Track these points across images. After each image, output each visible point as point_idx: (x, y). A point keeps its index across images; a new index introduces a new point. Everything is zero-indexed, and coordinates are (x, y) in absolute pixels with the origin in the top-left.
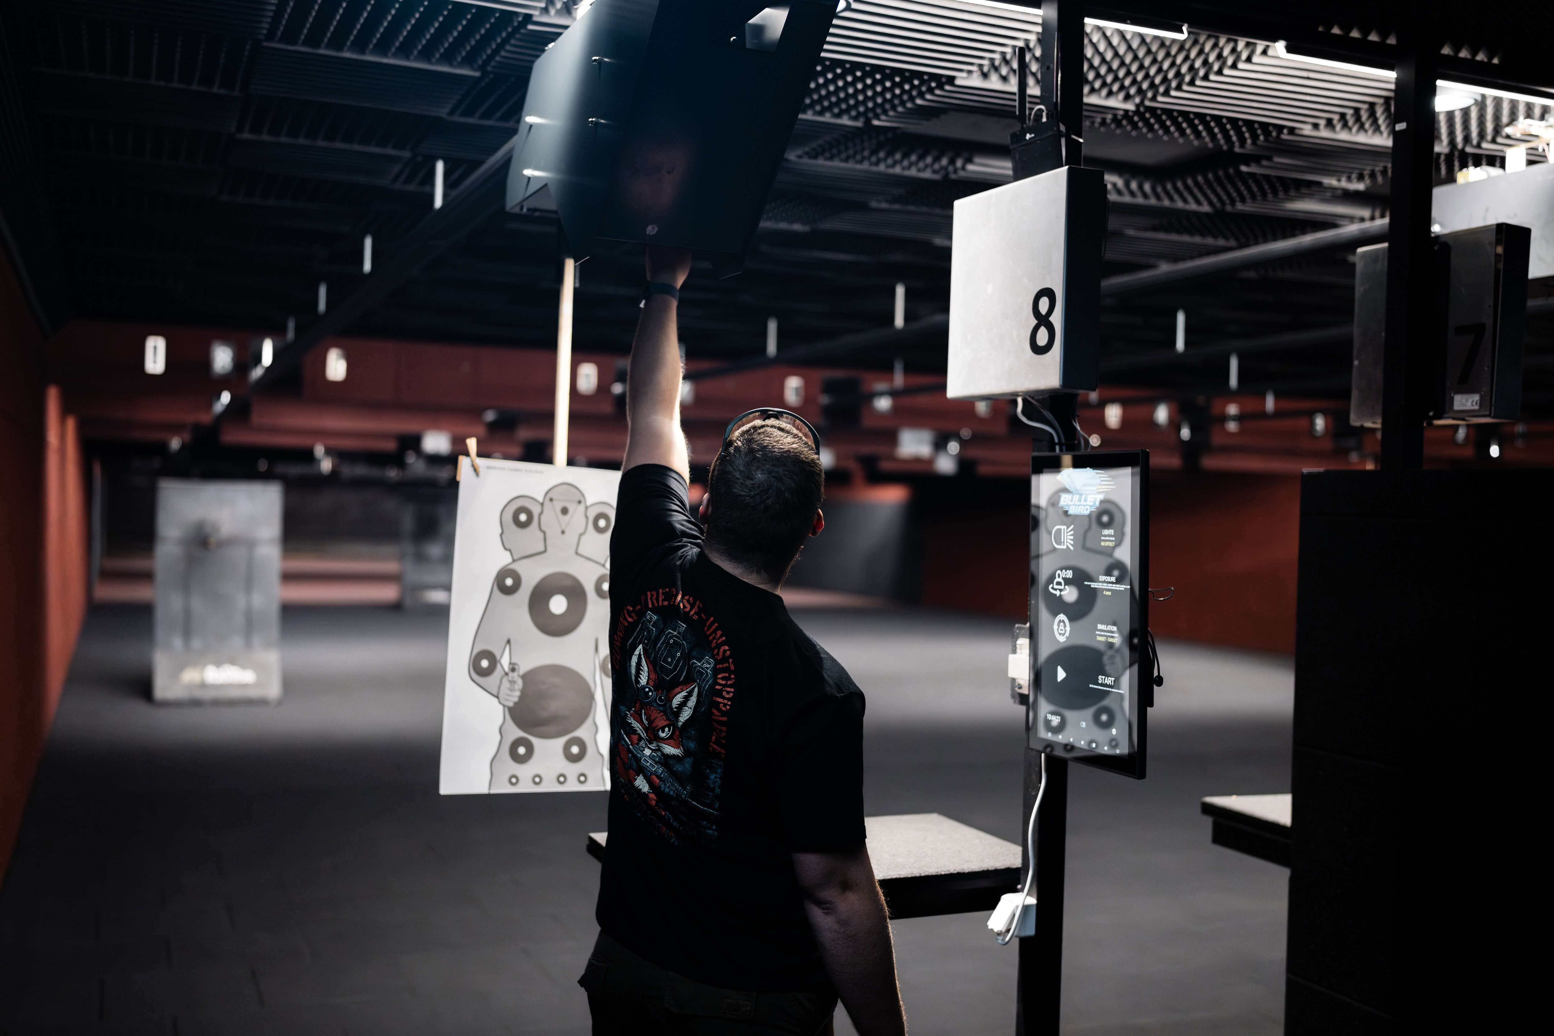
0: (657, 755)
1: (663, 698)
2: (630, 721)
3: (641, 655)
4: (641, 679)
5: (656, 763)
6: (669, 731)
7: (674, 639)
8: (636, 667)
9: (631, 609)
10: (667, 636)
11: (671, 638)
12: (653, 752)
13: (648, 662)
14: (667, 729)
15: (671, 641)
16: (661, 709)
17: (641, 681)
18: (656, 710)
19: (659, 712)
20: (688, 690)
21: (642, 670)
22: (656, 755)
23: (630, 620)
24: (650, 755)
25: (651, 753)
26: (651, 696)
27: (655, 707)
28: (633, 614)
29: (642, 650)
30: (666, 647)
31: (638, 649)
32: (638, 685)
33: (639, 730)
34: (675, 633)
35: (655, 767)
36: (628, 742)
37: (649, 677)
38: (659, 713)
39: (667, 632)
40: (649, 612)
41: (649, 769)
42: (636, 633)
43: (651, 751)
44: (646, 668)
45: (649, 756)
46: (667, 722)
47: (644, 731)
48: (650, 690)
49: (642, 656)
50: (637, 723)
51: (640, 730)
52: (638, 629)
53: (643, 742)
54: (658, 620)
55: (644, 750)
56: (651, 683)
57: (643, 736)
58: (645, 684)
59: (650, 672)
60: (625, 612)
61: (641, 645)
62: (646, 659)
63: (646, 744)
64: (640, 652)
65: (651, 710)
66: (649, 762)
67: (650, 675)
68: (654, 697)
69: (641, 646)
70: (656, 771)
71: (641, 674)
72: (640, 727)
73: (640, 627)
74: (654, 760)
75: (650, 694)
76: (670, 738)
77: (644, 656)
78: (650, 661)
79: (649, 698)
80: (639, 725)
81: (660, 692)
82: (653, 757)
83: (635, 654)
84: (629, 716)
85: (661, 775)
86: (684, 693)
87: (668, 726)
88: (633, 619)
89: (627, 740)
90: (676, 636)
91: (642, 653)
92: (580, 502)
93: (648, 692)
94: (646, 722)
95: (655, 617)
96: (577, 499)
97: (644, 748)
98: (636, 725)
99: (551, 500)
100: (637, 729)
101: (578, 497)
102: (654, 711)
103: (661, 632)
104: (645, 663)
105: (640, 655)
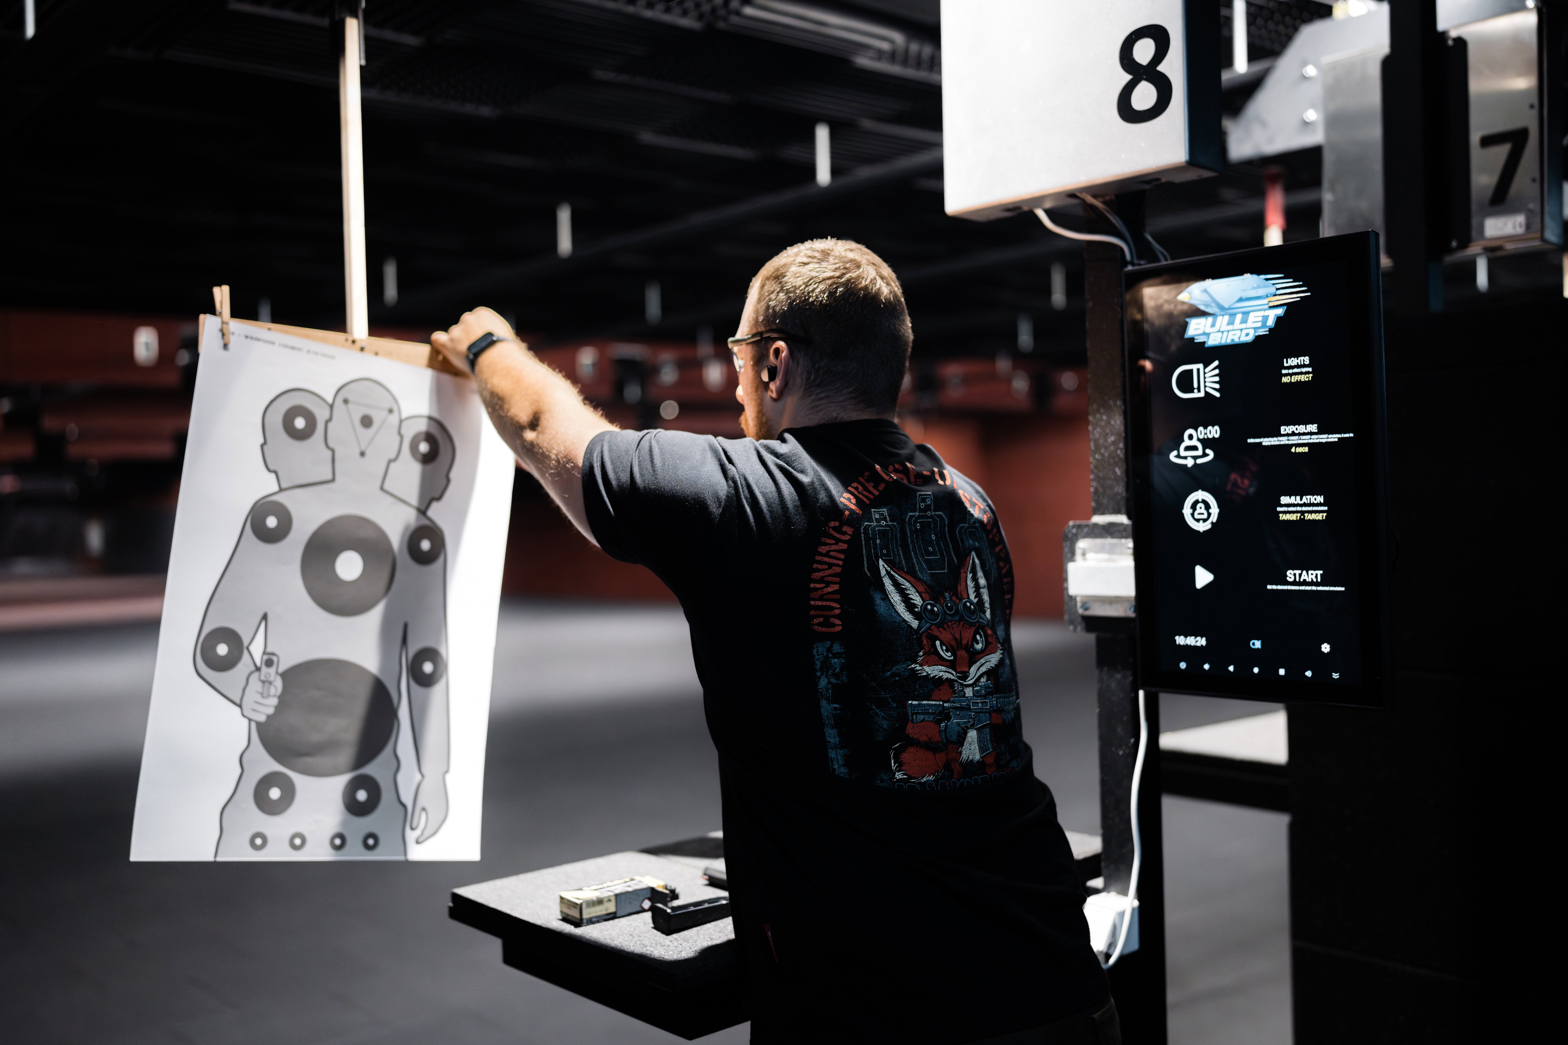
0: (981, 686)
1: (949, 605)
2: (925, 674)
3: (890, 572)
4: (914, 600)
5: (985, 697)
6: (981, 637)
7: (919, 522)
8: (897, 590)
9: (837, 524)
10: (910, 523)
11: (916, 522)
12: (973, 688)
13: (904, 575)
14: (978, 637)
15: (918, 526)
16: (957, 618)
17: (915, 602)
18: (955, 623)
19: (958, 623)
20: (969, 569)
21: (906, 588)
22: (979, 688)
23: (847, 538)
24: (973, 693)
25: (973, 690)
26: (938, 610)
27: (951, 621)
28: (845, 529)
29: (886, 566)
30: (917, 536)
31: (881, 567)
32: (916, 610)
33: (943, 673)
34: (917, 514)
35: (987, 702)
36: (938, 703)
37: (917, 591)
38: (959, 625)
39: (908, 518)
40: (873, 510)
41: (984, 710)
42: (864, 549)
43: (971, 688)
44: (907, 584)
45: (974, 695)
46: (973, 629)
47: (950, 670)
48: (933, 606)
49: (892, 573)
50: (936, 667)
51: (945, 672)
52: (863, 543)
53: (956, 685)
54: (890, 511)
55: (965, 693)
56: (925, 596)
57: (952, 677)
58: (922, 602)
59: (915, 585)
60: (832, 532)
61: (880, 560)
62: (899, 573)
63: (962, 684)
64: (885, 568)
65: (951, 627)
66: (978, 703)
67: (917, 588)
68: (942, 612)
69: (881, 563)
70: (992, 705)
71: (910, 594)
72: (944, 668)
73: (863, 538)
74: (981, 696)
75: (936, 609)
76: (987, 643)
77: (894, 571)
78: (905, 572)
79: (938, 615)
80: (940, 667)
81: (942, 601)
82: (978, 693)
83: (882, 576)
84: (918, 668)
85: (997, 706)
86: (970, 576)
87: (977, 632)
88: (849, 535)
89: (934, 703)
90: (919, 517)
91: (889, 569)
92: (391, 411)
93: (932, 610)
94: (948, 656)
95: (885, 511)
96: (387, 406)
97: (962, 691)
98: (935, 671)
99: (346, 401)
100: (941, 674)
101: (391, 404)
102: (954, 626)
103: (902, 522)
104: (901, 578)
105: (888, 573)
